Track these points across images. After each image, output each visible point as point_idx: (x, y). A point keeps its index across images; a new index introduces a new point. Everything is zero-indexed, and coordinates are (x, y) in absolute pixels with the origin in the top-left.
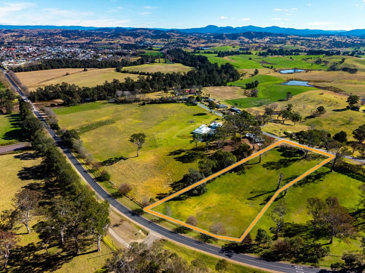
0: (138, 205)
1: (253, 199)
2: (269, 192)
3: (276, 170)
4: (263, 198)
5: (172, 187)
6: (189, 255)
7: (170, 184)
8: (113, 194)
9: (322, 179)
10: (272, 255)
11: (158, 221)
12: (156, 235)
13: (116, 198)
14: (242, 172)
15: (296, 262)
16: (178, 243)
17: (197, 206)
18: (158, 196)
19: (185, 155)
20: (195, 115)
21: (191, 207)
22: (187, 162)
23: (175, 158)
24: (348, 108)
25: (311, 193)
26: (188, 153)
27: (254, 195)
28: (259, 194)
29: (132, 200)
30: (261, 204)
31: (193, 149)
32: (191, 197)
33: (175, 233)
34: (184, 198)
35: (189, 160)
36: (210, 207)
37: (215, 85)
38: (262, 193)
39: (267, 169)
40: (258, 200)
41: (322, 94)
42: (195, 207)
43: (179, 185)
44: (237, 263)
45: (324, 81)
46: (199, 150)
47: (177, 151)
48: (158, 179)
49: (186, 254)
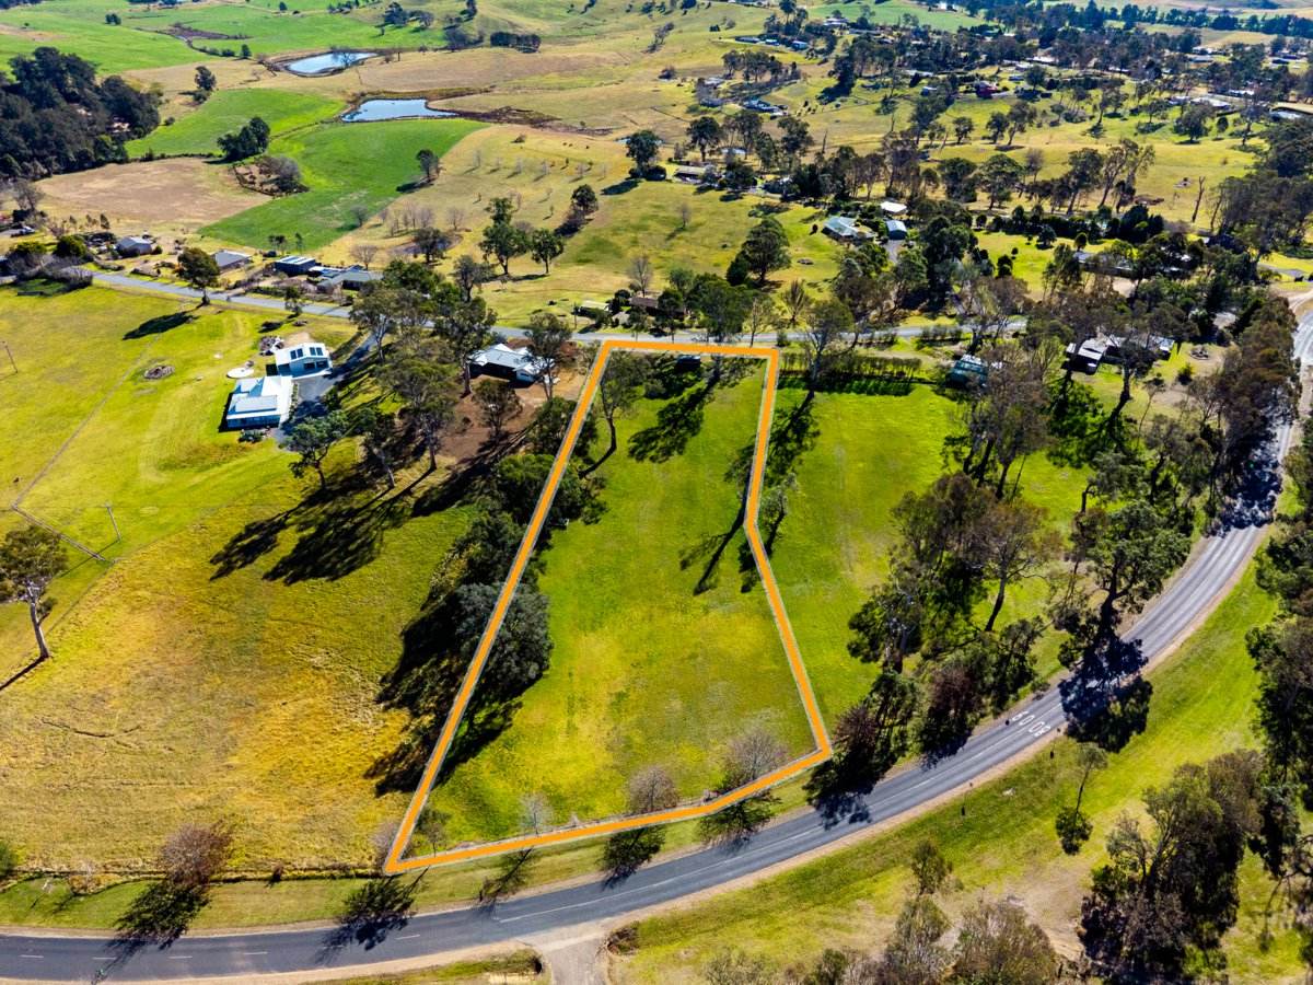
0: (333, 877)
1: (707, 582)
2: (728, 537)
3: (681, 453)
4: (729, 564)
5: (400, 705)
6: (761, 914)
7: (371, 696)
8: (130, 918)
9: (812, 429)
10: (938, 727)
11: (505, 880)
12: (573, 941)
13: (182, 928)
14: (593, 506)
15: (1000, 705)
16: (683, 905)
17: (576, 719)
18: (375, 781)
19: (303, 544)
20: (132, 335)
21: (561, 738)
22: (350, 569)
23: (273, 575)
24: (635, 175)
25: (825, 482)
26: (306, 525)
27: (697, 571)
28: (709, 558)
29: (276, 878)
30: (745, 589)
31: (314, 499)
32: (516, 700)
33: (626, 875)
34: (498, 720)
35: (349, 553)
36: (620, 696)
37: (69, 168)
38: (714, 552)
39: (653, 459)
40: (722, 578)
41: (520, 140)
42: (571, 729)
43: (420, 682)
44: (904, 819)
45: (469, 92)
46: (343, 492)
47: (240, 538)
48: (291, 708)
49: (749, 917)
